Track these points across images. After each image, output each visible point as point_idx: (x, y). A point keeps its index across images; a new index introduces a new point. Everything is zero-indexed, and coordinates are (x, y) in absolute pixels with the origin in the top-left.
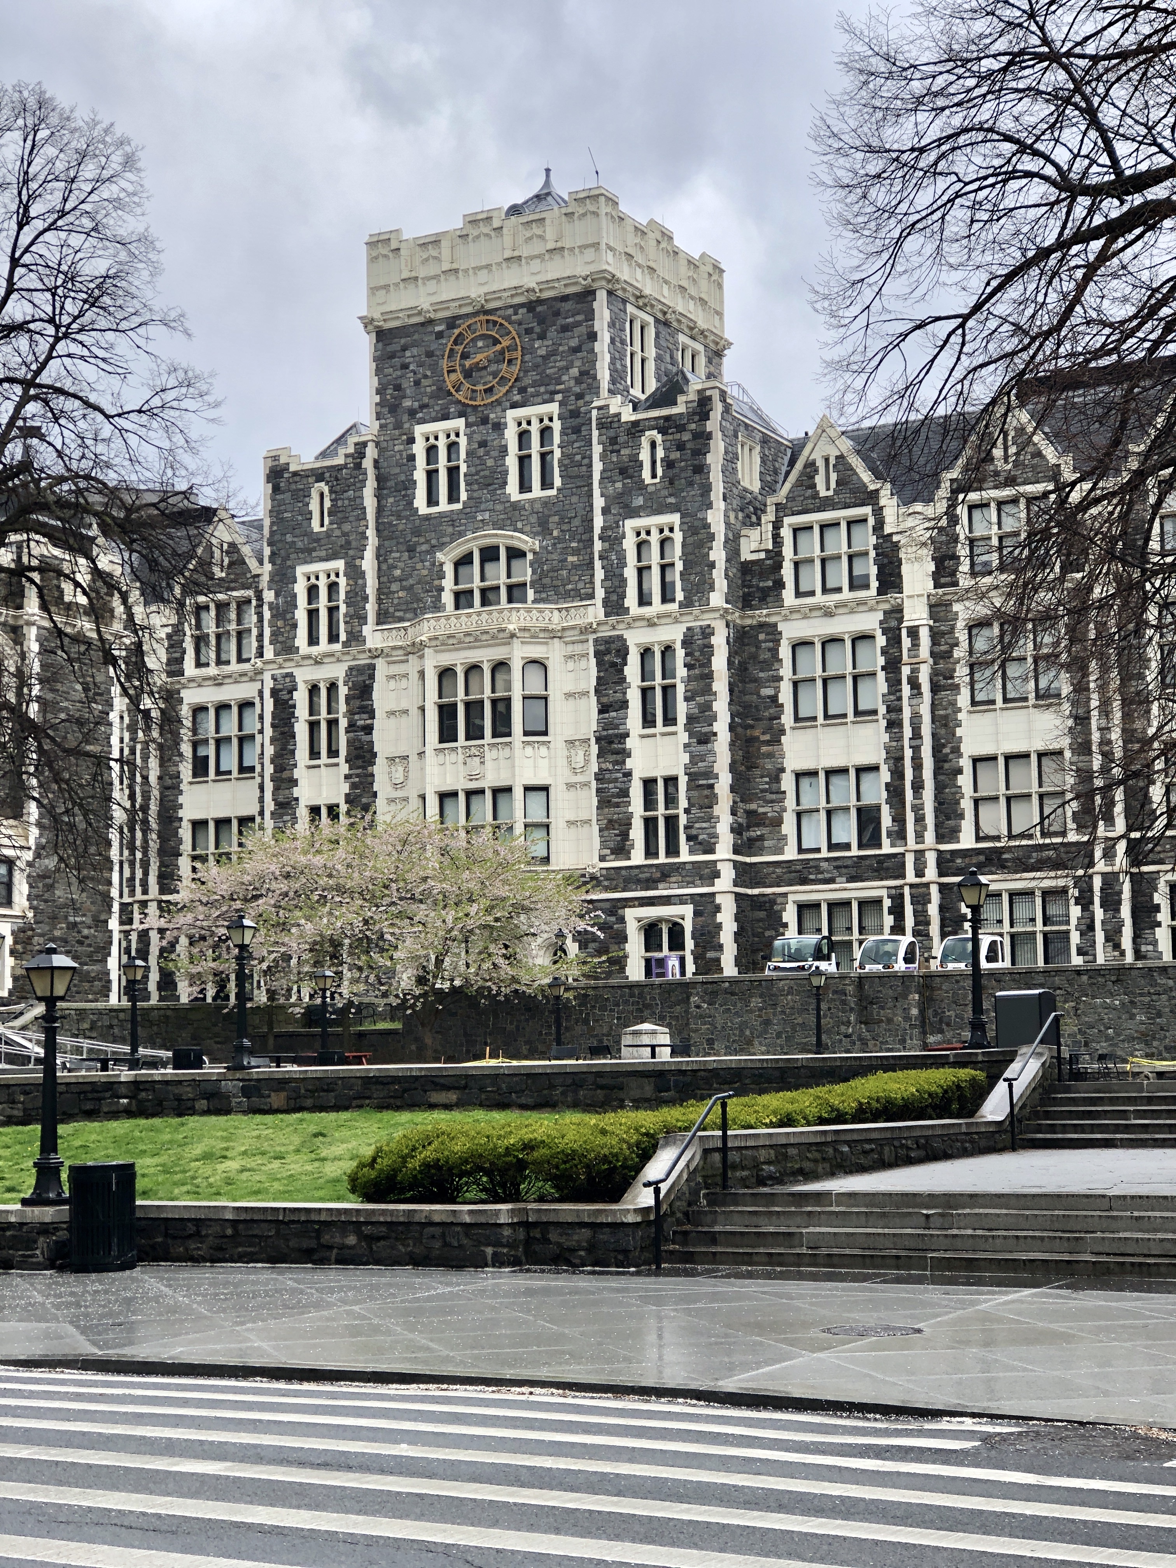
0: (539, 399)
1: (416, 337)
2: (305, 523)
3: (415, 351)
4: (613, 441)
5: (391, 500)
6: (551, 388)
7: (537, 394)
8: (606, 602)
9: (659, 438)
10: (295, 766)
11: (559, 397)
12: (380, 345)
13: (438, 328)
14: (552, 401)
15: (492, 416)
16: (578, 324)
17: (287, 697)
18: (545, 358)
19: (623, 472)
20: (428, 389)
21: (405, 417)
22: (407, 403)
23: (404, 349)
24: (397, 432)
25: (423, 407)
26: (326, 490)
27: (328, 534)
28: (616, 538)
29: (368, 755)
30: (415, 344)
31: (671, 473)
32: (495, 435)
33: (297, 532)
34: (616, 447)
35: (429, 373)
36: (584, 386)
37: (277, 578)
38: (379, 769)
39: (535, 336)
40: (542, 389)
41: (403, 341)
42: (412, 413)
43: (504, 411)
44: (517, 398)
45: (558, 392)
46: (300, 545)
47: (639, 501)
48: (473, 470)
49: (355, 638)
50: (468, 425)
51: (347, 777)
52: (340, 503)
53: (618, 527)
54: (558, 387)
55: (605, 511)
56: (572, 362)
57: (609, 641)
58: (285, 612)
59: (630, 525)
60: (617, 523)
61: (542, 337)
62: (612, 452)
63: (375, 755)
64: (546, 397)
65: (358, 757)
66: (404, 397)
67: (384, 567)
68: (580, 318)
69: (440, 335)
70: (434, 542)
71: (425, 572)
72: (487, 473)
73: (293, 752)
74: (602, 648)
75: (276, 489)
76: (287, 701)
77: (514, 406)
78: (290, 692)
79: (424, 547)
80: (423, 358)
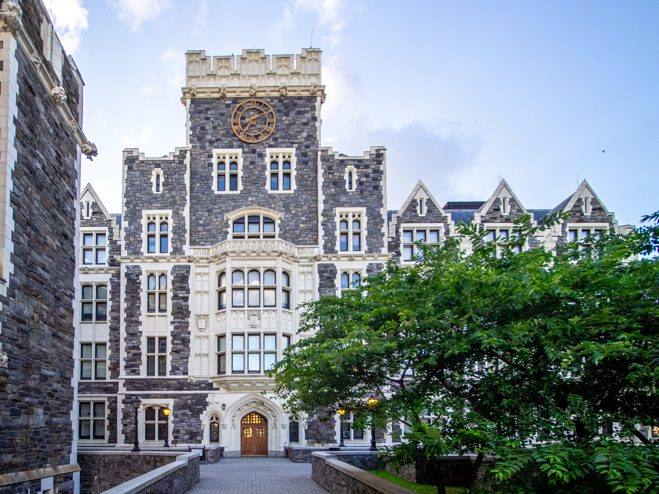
0: (285, 145)
1: (214, 104)
2: (148, 188)
3: (213, 112)
4: (330, 168)
5: (198, 185)
6: (292, 141)
7: (284, 143)
8: (325, 247)
9: (355, 170)
10: (140, 314)
11: (296, 145)
12: (193, 106)
13: (227, 102)
14: (292, 147)
15: (258, 150)
16: (307, 112)
17: (135, 278)
18: (289, 125)
19: (335, 183)
20: (221, 132)
21: (207, 144)
22: (208, 137)
23: (207, 109)
24: (202, 151)
25: (218, 140)
26: (161, 172)
27: (162, 196)
28: (331, 216)
29: (185, 312)
30: (213, 108)
31: (361, 187)
32: (259, 159)
33: (143, 192)
34: (331, 171)
35: (221, 124)
36: (309, 142)
37: (130, 215)
38: (191, 320)
39: (282, 114)
40: (287, 141)
41: (206, 106)
42: (211, 142)
43: (265, 148)
44: (273, 143)
45: (296, 143)
46: (144, 199)
47: (343, 199)
48: (247, 175)
49: (177, 251)
50: (244, 153)
51: (172, 323)
52: (170, 180)
53: (332, 210)
54: (295, 141)
55: (325, 202)
56: (303, 129)
57: (326, 266)
58: (136, 233)
59: (338, 210)
60: (332, 208)
61: (287, 115)
62: (329, 173)
63: (190, 312)
64: (289, 144)
65: (179, 313)
66: (207, 134)
67: (194, 218)
68: (308, 109)
69: (228, 106)
70: (223, 209)
71: (218, 223)
72: (255, 177)
73: (139, 307)
74: (323, 269)
75: (130, 168)
76: (136, 280)
77: (270, 146)
78: (138, 276)
79: (218, 211)
80: (218, 116)
